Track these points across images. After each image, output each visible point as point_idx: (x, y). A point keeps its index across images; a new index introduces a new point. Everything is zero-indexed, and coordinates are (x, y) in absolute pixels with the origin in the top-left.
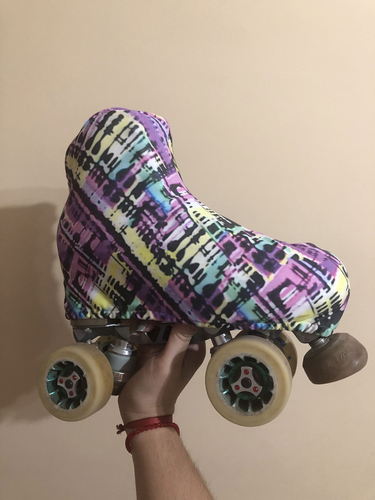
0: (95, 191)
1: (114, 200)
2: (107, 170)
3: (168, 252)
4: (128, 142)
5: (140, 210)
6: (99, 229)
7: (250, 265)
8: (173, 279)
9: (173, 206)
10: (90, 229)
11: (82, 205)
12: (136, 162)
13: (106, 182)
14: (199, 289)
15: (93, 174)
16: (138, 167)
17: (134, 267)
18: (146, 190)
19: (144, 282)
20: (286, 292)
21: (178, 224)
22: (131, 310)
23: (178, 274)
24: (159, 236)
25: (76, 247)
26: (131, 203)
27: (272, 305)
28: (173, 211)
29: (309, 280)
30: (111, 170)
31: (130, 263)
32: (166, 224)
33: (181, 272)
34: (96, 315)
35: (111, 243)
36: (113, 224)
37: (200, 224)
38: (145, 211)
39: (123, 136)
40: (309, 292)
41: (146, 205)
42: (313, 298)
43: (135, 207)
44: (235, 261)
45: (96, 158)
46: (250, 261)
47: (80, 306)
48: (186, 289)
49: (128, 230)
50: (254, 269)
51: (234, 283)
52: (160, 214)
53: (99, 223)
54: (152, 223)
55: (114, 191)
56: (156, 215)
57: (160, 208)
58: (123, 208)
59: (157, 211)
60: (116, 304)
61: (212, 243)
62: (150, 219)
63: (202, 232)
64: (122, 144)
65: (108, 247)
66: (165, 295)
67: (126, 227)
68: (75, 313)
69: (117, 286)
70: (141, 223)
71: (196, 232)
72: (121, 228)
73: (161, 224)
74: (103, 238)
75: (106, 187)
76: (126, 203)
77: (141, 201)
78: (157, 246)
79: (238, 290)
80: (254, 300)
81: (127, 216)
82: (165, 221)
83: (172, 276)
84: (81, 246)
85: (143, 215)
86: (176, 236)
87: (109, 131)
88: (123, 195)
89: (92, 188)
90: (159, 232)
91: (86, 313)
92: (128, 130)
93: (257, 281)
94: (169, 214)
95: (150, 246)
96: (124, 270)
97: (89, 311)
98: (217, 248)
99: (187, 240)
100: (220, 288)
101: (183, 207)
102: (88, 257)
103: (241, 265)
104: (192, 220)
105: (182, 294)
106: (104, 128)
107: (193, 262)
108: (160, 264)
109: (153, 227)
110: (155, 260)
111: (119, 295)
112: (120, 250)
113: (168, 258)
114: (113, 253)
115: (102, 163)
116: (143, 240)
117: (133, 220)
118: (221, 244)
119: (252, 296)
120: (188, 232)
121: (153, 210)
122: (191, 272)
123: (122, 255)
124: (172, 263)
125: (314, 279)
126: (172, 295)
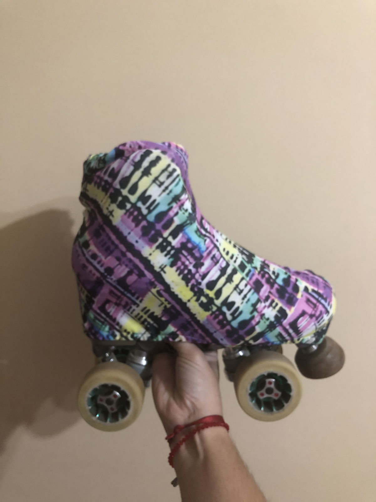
0: (132, 230)
1: (152, 240)
2: (145, 211)
3: (207, 291)
4: (166, 184)
5: (178, 251)
6: (136, 267)
7: (276, 301)
8: (211, 315)
9: (208, 246)
10: (127, 266)
11: (117, 242)
12: (174, 205)
13: (144, 223)
14: (235, 324)
15: (129, 213)
16: (175, 210)
17: (173, 303)
18: (183, 232)
19: (181, 315)
20: (302, 320)
21: (214, 264)
22: (163, 335)
23: (216, 311)
24: (197, 276)
25: (109, 280)
26: (169, 243)
27: (291, 331)
28: (208, 251)
29: (317, 309)
30: (150, 212)
31: (170, 299)
32: (202, 264)
33: (219, 309)
34: (126, 338)
35: (150, 280)
36: (152, 263)
37: (231, 262)
38: (184, 252)
39: (162, 179)
40: (317, 318)
41: (184, 246)
42: (318, 322)
43: (173, 248)
44: (264, 298)
45: (133, 198)
46: (275, 296)
47: (107, 328)
48: (224, 323)
49: (167, 269)
50: (280, 305)
51: (265, 318)
52: (197, 255)
53: (137, 261)
54: (190, 263)
55: (153, 232)
56: (193, 255)
57: (197, 249)
58: (162, 248)
59: (194, 251)
60: (147, 329)
61: (244, 282)
62: (188, 260)
63: (234, 272)
64: (160, 186)
65: (147, 284)
66: (202, 326)
67: (165, 266)
68: (101, 335)
69: (152, 316)
70: (179, 263)
71: (229, 271)
72: (160, 267)
73: (199, 265)
74: (141, 275)
75: (144, 228)
76: (165, 244)
77: (178, 241)
78: (196, 286)
79: (268, 323)
80: (279, 329)
81: (166, 255)
82: (202, 261)
83: (210, 312)
84: (114, 279)
85: (181, 256)
86: (213, 276)
87: (147, 172)
88: (161, 236)
89: (129, 227)
90: (197, 272)
91: (115, 336)
92: (166, 174)
93: (282, 314)
94: (205, 254)
95: (190, 285)
96: (162, 304)
97: (118, 334)
98: (249, 287)
99: (223, 280)
100: (253, 322)
101: (216, 246)
102: (122, 290)
103: (269, 301)
104: (224, 259)
105: (218, 327)
106: (142, 169)
107: (230, 300)
108: (200, 302)
109: (191, 267)
110: (195, 298)
111: (152, 322)
112: (159, 287)
113: (207, 296)
114: (151, 288)
115: (140, 204)
116: (183, 279)
117: (171, 260)
118: (251, 282)
119: (278, 326)
120: (223, 271)
121: (190, 252)
122: (229, 309)
123: (161, 292)
124: (211, 301)
125: (321, 308)
126: (208, 327)
